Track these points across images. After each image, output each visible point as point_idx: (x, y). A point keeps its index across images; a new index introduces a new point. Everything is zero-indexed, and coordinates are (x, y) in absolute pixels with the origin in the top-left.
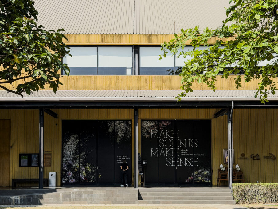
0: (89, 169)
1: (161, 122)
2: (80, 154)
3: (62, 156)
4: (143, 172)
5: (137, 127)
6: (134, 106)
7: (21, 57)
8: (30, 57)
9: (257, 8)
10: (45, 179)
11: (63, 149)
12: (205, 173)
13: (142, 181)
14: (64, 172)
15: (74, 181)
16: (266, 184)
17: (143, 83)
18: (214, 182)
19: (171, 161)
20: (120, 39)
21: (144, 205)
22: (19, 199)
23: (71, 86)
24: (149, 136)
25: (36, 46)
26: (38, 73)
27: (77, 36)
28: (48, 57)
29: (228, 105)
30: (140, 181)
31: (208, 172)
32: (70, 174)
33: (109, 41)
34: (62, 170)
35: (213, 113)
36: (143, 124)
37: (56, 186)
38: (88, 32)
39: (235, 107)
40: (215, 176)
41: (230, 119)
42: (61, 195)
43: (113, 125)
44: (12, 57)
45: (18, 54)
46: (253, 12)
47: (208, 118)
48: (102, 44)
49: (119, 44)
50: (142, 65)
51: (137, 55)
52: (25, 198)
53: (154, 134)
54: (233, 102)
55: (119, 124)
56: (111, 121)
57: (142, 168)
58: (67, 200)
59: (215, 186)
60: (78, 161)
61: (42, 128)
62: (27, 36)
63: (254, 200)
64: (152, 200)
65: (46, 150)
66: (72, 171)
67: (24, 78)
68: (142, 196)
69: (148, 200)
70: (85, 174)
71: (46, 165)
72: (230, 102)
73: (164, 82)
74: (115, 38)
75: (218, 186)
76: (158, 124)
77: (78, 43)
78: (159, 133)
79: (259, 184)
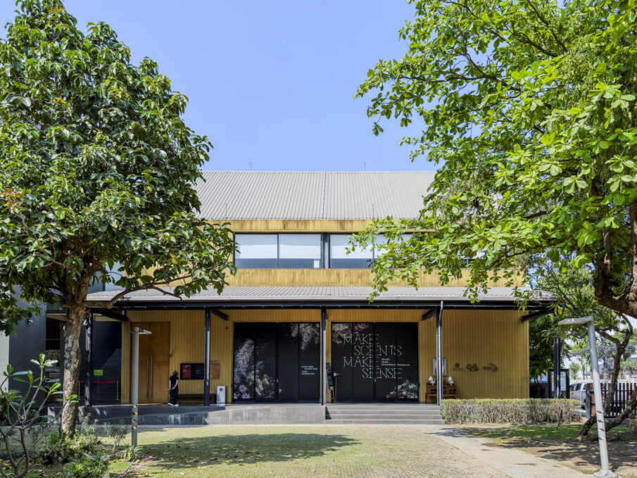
0: (268, 383)
1: (357, 325)
2: (255, 363)
3: (234, 367)
4: (333, 385)
5: (325, 332)
6: (322, 307)
7: (178, 257)
8: (190, 256)
9: (455, 200)
10: (211, 394)
11: (234, 358)
12: (411, 387)
13: (332, 397)
14: (236, 386)
15: (248, 397)
16: (482, 400)
17: (333, 278)
18: (422, 398)
19: (368, 373)
20: (306, 225)
21: (333, 425)
22: (179, 418)
23: (245, 282)
24: (341, 342)
25: (197, 244)
26: (199, 273)
27: (254, 222)
28: (210, 256)
29: (436, 306)
30: (330, 396)
31: (414, 386)
32: (243, 388)
33: (292, 227)
34: (233, 383)
35: (421, 315)
36: (334, 327)
37: (226, 403)
38: (267, 217)
39: (445, 308)
40: (423, 390)
41: (439, 322)
42: (231, 414)
43: (296, 329)
44: (169, 257)
45: (176, 253)
46: (451, 204)
47: (415, 321)
48: (284, 231)
49: (305, 231)
50: (334, 256)
51: (326, 244)
52: (187, 416)
53: (348, 339)
54: (442, 302)
55: (304, 328)
56: (294, 323)
57: (332, 381)
58: (238, 420)
59: (423, 403)
60: (253, 372)
61: (209, 333)
62: (186, 233)
63: (467, 420)
64: (342, 420)
65: (213, 359)
66: (246, 384)
67: (184, 278)
68: (331, 415)
69: (337, 420)
70: (262, 389)
71: (214, 378)
72: (439, 302)
73: (360, 276)
74: (300, 224)
75: (426, 403)
76: (353, 328)
77: (254, 230)
78: (354, 338)
79: (473, 400)
